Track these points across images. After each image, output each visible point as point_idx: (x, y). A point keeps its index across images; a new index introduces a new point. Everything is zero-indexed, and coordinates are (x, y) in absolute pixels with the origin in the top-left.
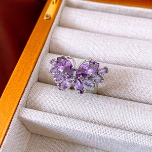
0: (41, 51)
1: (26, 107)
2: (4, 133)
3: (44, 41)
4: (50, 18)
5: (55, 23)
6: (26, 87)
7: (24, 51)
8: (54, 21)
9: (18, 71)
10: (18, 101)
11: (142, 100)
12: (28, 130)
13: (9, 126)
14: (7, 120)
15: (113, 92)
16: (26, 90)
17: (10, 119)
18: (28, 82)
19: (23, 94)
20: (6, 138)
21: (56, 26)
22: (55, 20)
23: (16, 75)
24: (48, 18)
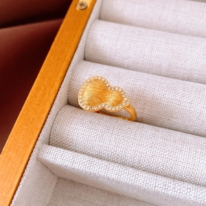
0: (72, 59)
1: (49, 144)
2: (16, 183)
3: (76, 44)
4: (86, 7)
5: (93, 16)
6: (49, 114)
7: (47, 58)
8: (92, 11)
9: (38, 89)
10: (37, 135)
13: (23, 172)
14: (21, 162)
16: (49, 119)
17: (25, 162)
18: (51, 107)
19: (44, 124)
20: (19, 190)
21: (95, 20)
22: (94, 10)
23: (35, 95)
24: (83, 7)
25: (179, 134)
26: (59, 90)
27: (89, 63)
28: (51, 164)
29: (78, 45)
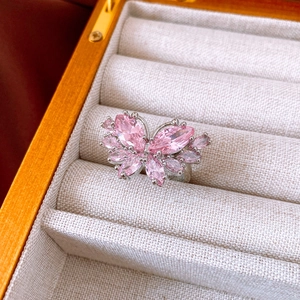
0: (84, 102)
1: (56, 209)
2: (15, 258)
3: (89, 83)
4: (101, 39)
5: (110, 49)
6: (55, 170)
7: (52, 101)
8: (108, 43)
10: (41, 196)
11: (275, 194)
12: (62, 249)
13: (25, 244)
14: (21, 233)
15: (220, 179)
16: (56, 177)
17: (27, 231)
18: (59, 161)
19: (50, 183)
20: (19, 267)
21: (112, 54)
22: (111, 42)
23: (38, 147)
24: (97, 39)
25: (219, 191)
26: (68, 140)
27: (106, 107)
28: (60, 234)
29: (91, 85)
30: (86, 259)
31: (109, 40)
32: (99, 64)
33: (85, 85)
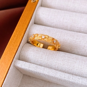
0: (29, 23)
1: (19, 60)
2: (5, 76)
3: (31, 17)
4: (35, 1)
5: (38, 5)
6: (19, 47)
7: (18, 23)
8: (38, 3)
9: (14, 36)
10: (14, 55)
12: (21, 73)
14: (7, 67)
16: (19, 49)
17: (9, 67)
18: (20, 44)
19: (17, 51)
20: (6, 79)
21: (39, 7)
22: (39, 2)
24: (34, 1)
25: (75, 55)
26: (23, 37)
27: (37, 25)
28: (20, 68)
29: (32, 17)
30: (29, 76)
31: (38, 2)
32: (34, 10)
33: (30, 18)
